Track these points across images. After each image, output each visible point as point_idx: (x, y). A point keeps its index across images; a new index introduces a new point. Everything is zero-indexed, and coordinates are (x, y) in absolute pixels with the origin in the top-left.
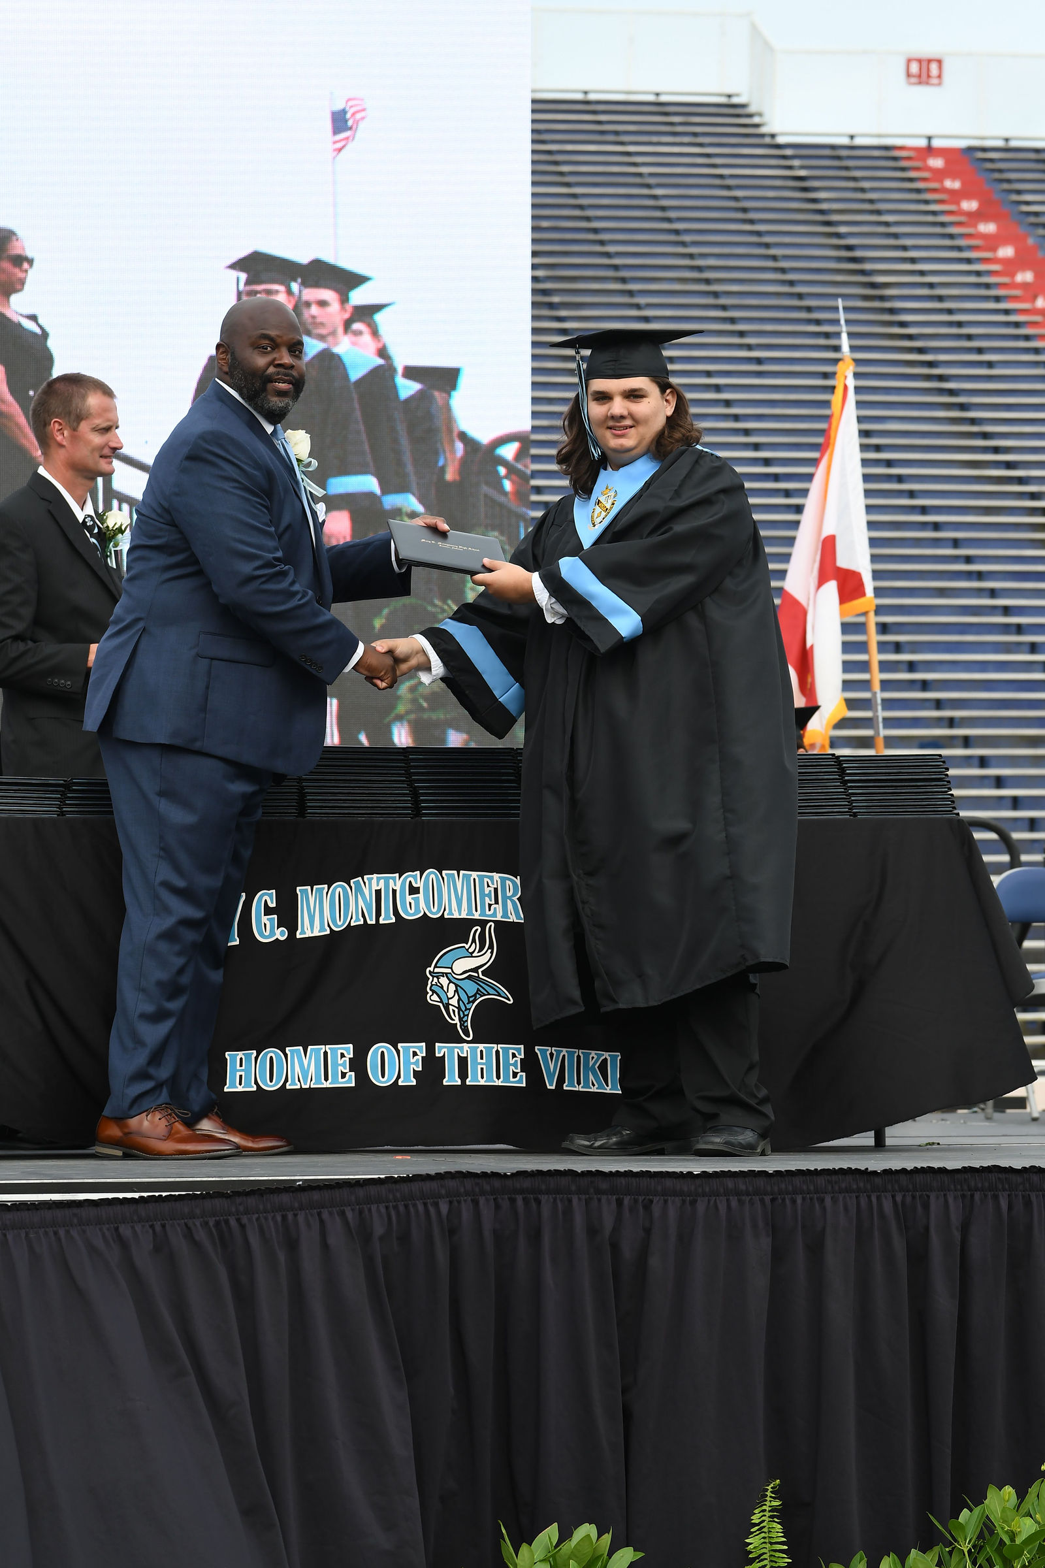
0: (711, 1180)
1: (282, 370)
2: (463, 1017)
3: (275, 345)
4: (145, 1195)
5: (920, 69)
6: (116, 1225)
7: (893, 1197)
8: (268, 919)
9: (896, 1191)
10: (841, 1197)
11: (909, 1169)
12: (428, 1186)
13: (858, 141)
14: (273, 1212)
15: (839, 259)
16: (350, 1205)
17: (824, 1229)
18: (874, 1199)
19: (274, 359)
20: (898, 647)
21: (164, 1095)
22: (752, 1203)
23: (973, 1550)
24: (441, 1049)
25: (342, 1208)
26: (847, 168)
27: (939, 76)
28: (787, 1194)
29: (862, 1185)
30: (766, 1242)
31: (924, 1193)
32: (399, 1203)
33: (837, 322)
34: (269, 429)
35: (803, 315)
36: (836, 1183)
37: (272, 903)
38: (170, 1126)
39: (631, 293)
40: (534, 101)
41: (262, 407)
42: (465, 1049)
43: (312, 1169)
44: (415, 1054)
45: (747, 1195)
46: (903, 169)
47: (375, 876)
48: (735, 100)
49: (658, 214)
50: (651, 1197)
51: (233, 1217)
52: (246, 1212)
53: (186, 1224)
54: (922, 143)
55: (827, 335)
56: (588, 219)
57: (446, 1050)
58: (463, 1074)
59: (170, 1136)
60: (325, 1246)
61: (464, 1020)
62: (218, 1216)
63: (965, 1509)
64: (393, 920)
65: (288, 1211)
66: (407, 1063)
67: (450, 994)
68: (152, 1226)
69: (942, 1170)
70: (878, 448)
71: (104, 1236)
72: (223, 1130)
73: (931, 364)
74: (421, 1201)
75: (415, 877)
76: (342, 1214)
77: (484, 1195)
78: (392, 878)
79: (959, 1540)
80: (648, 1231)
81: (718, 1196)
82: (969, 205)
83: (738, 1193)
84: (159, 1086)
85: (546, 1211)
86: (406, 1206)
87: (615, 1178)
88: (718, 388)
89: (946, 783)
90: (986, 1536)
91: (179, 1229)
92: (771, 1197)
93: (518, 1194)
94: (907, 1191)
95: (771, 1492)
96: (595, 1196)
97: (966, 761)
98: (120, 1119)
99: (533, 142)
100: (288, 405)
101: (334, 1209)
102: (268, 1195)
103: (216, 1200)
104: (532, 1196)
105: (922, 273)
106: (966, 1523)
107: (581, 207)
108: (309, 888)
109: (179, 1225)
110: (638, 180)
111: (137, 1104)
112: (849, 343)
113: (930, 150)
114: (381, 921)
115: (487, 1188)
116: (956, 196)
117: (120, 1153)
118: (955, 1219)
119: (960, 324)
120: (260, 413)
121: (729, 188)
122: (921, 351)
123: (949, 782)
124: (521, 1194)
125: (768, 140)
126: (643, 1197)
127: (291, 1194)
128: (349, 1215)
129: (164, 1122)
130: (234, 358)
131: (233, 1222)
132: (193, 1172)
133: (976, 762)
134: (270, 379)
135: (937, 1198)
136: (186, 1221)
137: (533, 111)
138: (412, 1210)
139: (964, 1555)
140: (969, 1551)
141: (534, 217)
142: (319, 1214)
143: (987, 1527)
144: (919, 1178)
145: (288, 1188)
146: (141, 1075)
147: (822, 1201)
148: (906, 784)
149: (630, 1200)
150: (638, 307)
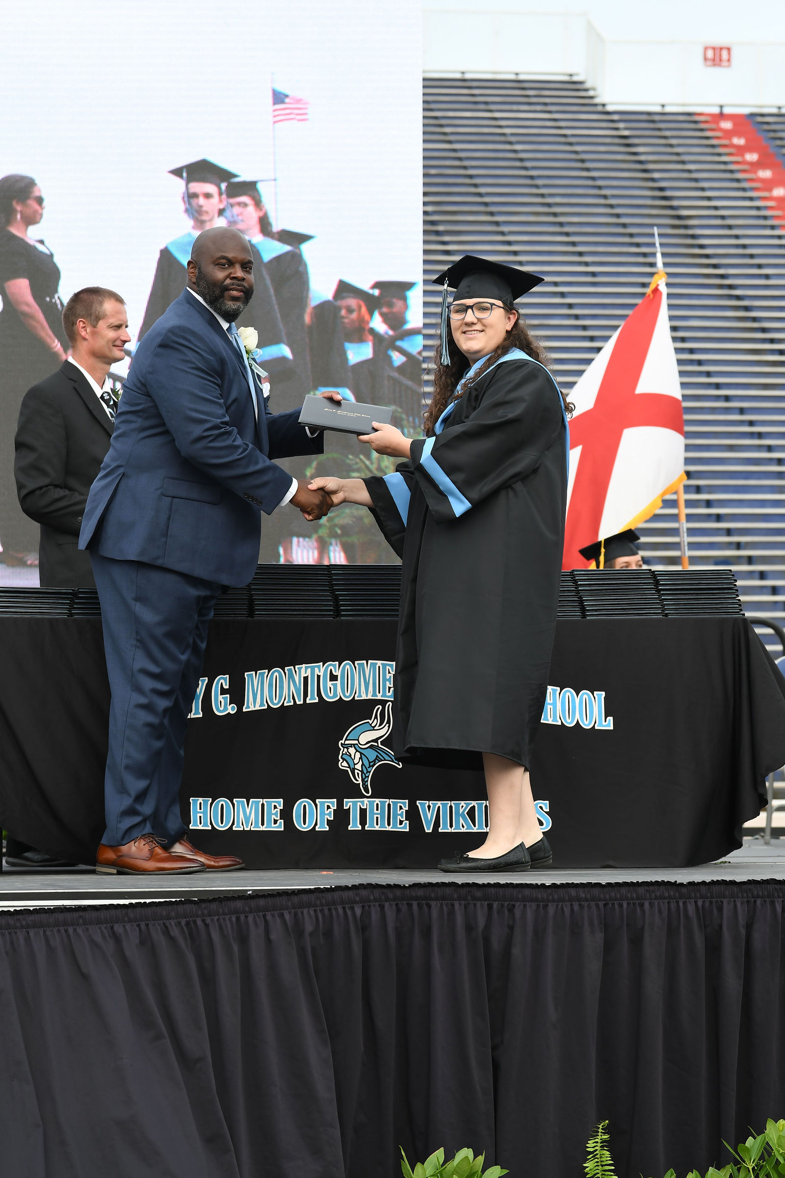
0: (558, 890)
1: (235, 281)
2: (365, 778)
3: (231, 263)
4: (134, 901)
5: (714, 55)
6: (111, 925)
7: (696, 902)
8: (223, 698)
9: (698, 898)
10: (656, 902)
11: (707, 881)
12: (345, 895)
13: (668, 109)
14: (229, 915)
15: (654, 198)
16: (287, 909)
17: (643, 927)
18: (681, 904)
19: (231, 273)
20: (698, 489)
21: (148, 828)
22: (589, 907)
23: (756, 1168)
24: (348, 803)
25: (281, 911)
26: (659, 129)
27: (729, 60)
28: (616, 900)
29: (672, 893)
30: (600, 936)
31: (719, 899)
32: (324, 907)
33: (654, 245)
34: (225, 325)
35: (627, 240)
36: (653, 891)
37: (226, 685)
38: (152, 851)
39: (497, 223)
40: (424, 80)
41: (220, 309)
42: (365, 803)
43: (259, 882)
44: (328, 807)
45: (586, 901)
46: (702, 130)
47: (304, 665)
48: (575, 79)
49: (518, 164)
50: (514, 903)
51: (200, 919)
52: (210, 915)
53: (164, 924)
54: (716, 110)
55: (645, 255)
56: (465, 168)
57: (351, 804)
58: (363, 822)
59: (152, 856)
60: (268, 940)
61: (365, 780)
62: (188, 918)
63: (750, 1137)
64: (317, 701)
65: (241, 914)
66: (323, 814)
67: (356, 761)
68: (138, 926)
69: (732, 883)
70: (683, 340)
71: (102, 932)
72: (192, 851)
73: (722, 276)
74: (341, 906)
75: (334, 666)
76: (282, 915)
77: (389, 901)
78: (316, 666)
79: (746, 1160)
80: (511, 928)
81: (564, 902)
82: (752, 157)
83: (579, 899)
84: (144, 821)
85: (435, 914)
86: (330, 910)
87: (487, 888)
88: (563, 295)
89: (734, 591)
90: (765, 1157)
91: (159, 928)
92: (604, 902)
93: (414, 901)
94: (706, 898)
95: (602, 1129)
96: (472, 902)
97: (750, 575)
98: (115, 847)
99: (424, 110)
100: (239, 307)
101: (276, 912)
102: (226, 902)
103: (187, 905)
104: (424, 902)
105: (716, 208)
106: (751, 1148)
107: (460, 159)
108: (254, 673)
109: (159, 924)
110: (502, 139)
111: (128, 835)
112: (662, 260)
113: (722, 116)
114: (308, 701)
115: (391, 896)
116: (741, 150)
117: (115, 871)
118: (742, 919)
119: (744, 246)
120: (218, 313)
121: (571, 144)
122: (715, 266)
123: (737, 590)
124: (416, 900)
125: (600, 108)
126: (508, 903)
127: (243, 901)
128: (287, 916)
129: (147, 848)
130: (200, 272)
131: (199, 922)
132: (170, 884)
133: (757, 575)
134: (227, 289)
135: (729, 903)
136: (164, 921)
137: (424, 87)
138: (334, 912)
139: (749, 1171)
140: (753, 1169)
141: (425, 167)
142: (264, 916)
143: (767, 1150)
144: (715, 889)
145: (241, 896)
146: (131, 812)
147: (642, 905)
148: (705, 592)
149: (497, 905)
150: (503, 233)
